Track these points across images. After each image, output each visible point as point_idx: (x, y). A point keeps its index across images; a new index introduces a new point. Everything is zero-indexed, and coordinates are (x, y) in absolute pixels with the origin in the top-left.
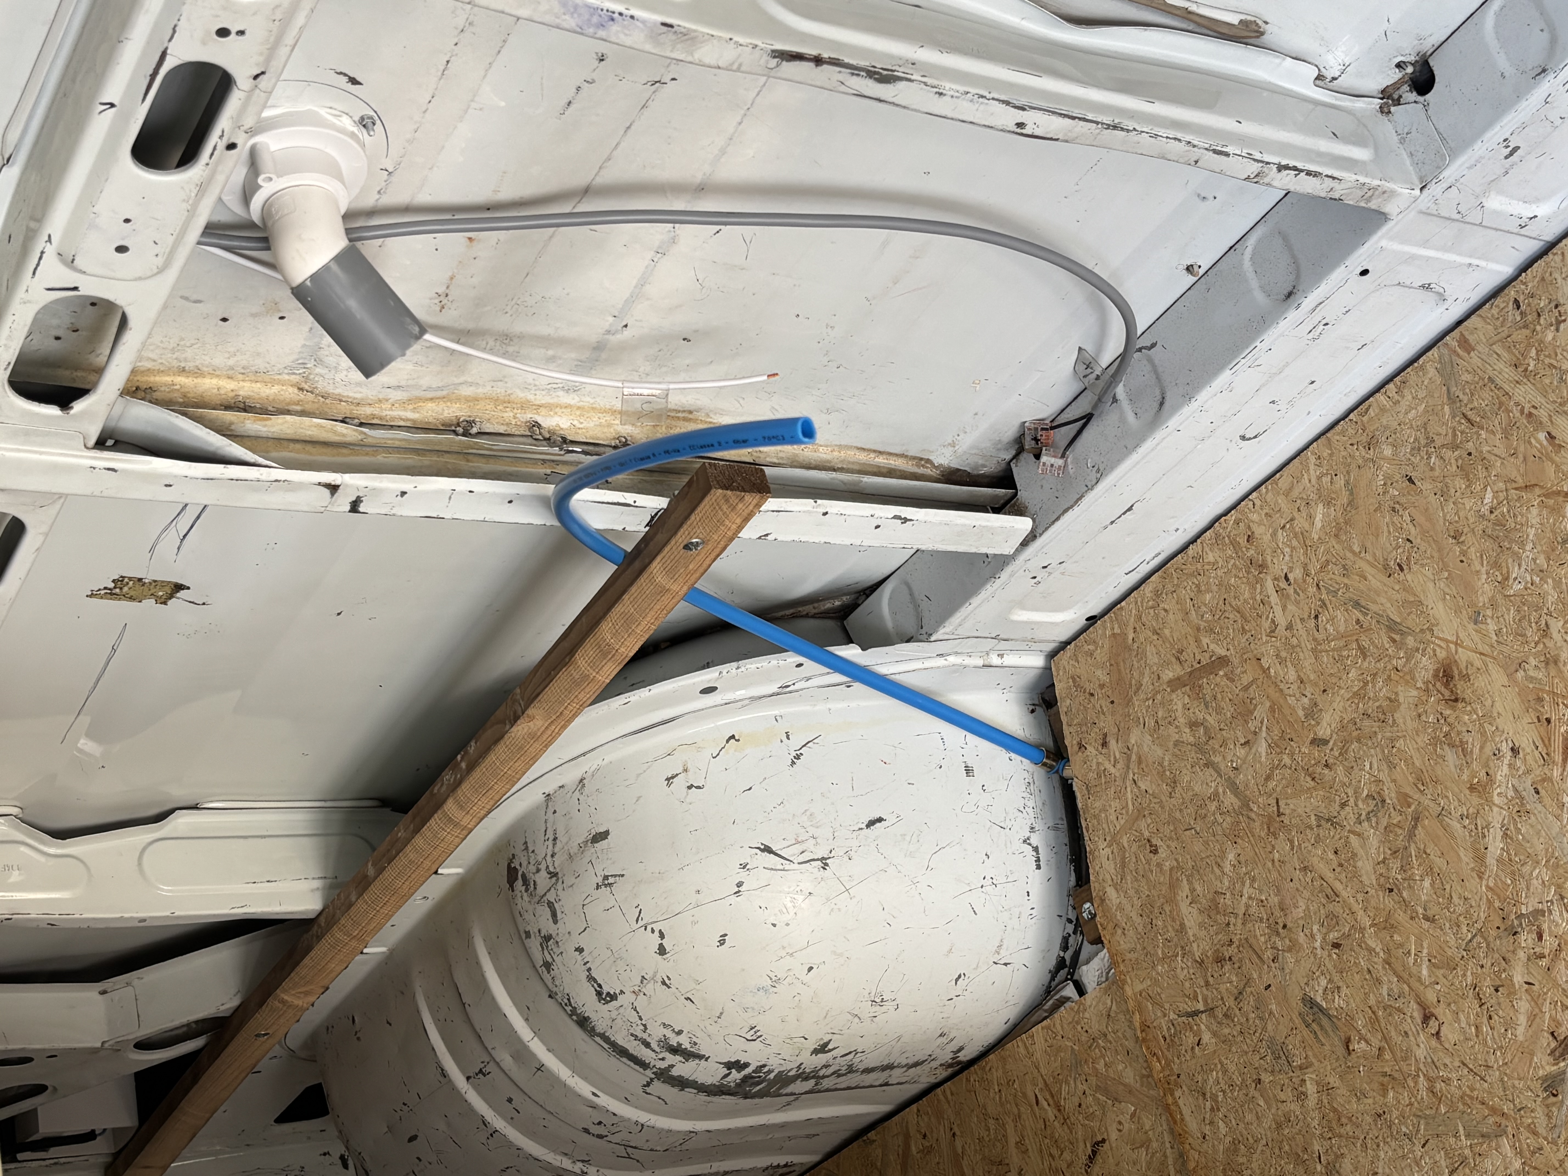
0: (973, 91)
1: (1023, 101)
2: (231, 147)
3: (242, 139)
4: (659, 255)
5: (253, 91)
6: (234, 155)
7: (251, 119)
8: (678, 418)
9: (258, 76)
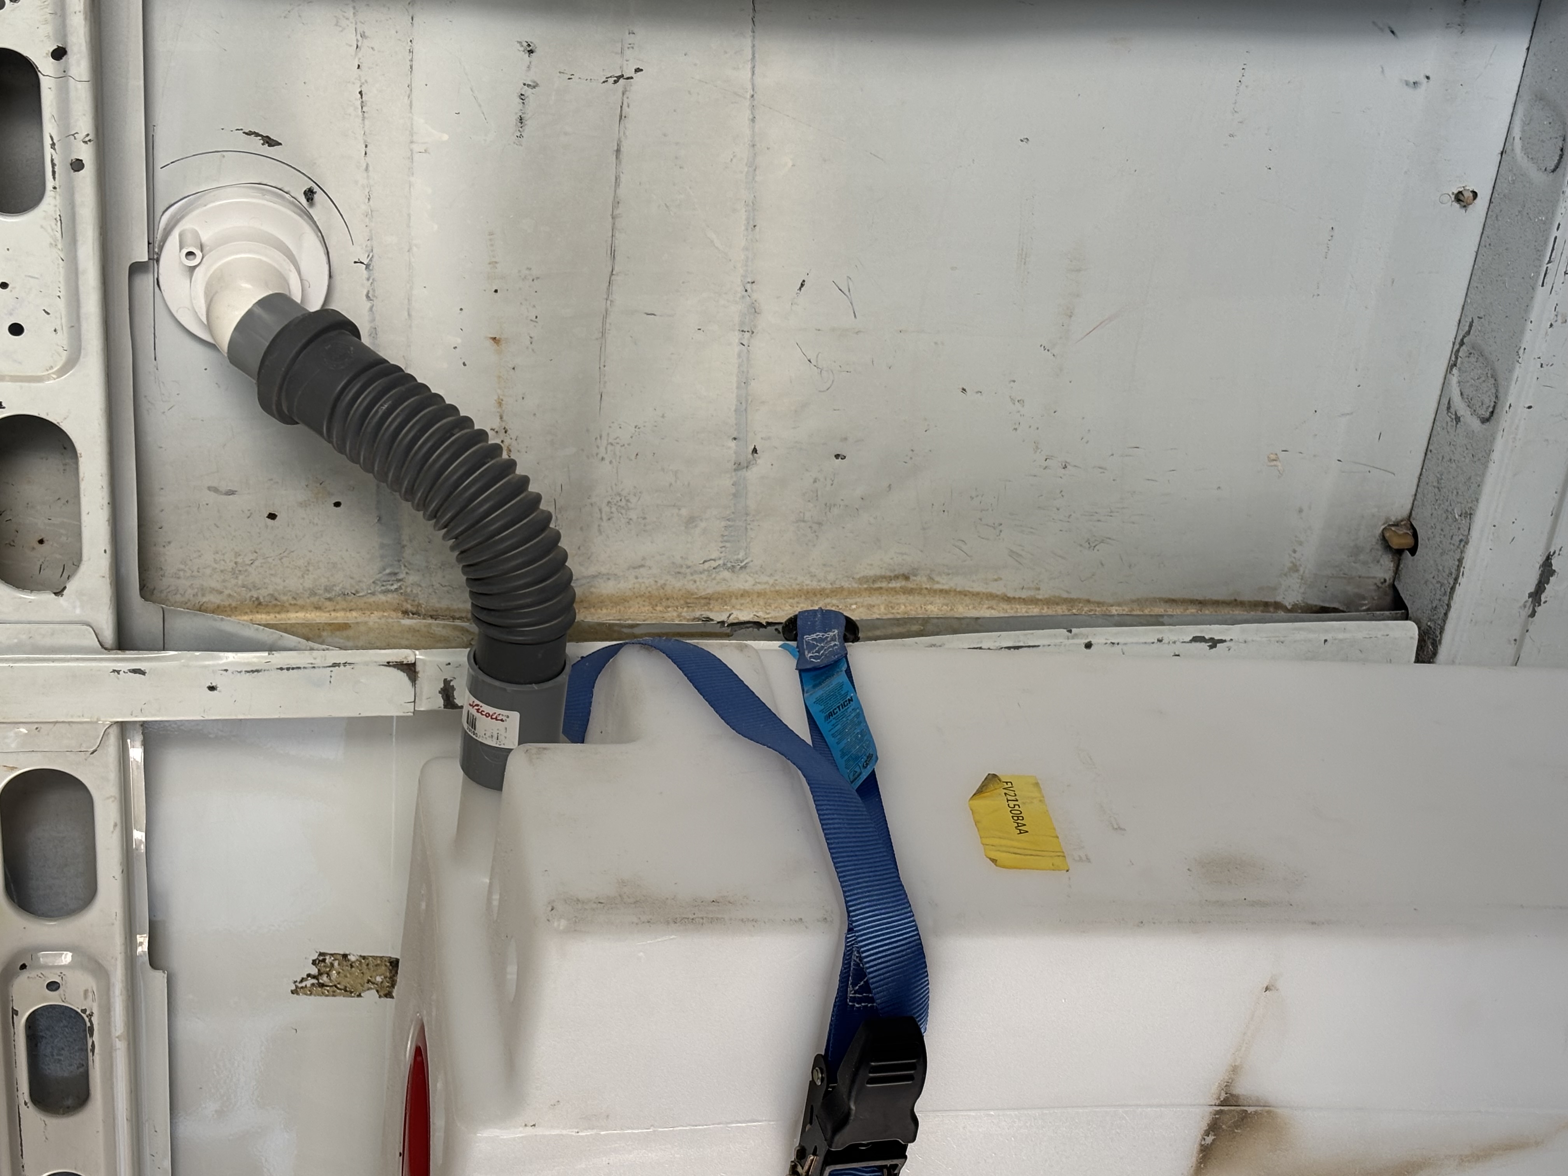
2: (77, 165)
3: (86, 154)
4: (747, 335)
5: (64, 76)
6: (87, 175)
7: (83, 124)
8: (894, 590)
9: (59, 54)
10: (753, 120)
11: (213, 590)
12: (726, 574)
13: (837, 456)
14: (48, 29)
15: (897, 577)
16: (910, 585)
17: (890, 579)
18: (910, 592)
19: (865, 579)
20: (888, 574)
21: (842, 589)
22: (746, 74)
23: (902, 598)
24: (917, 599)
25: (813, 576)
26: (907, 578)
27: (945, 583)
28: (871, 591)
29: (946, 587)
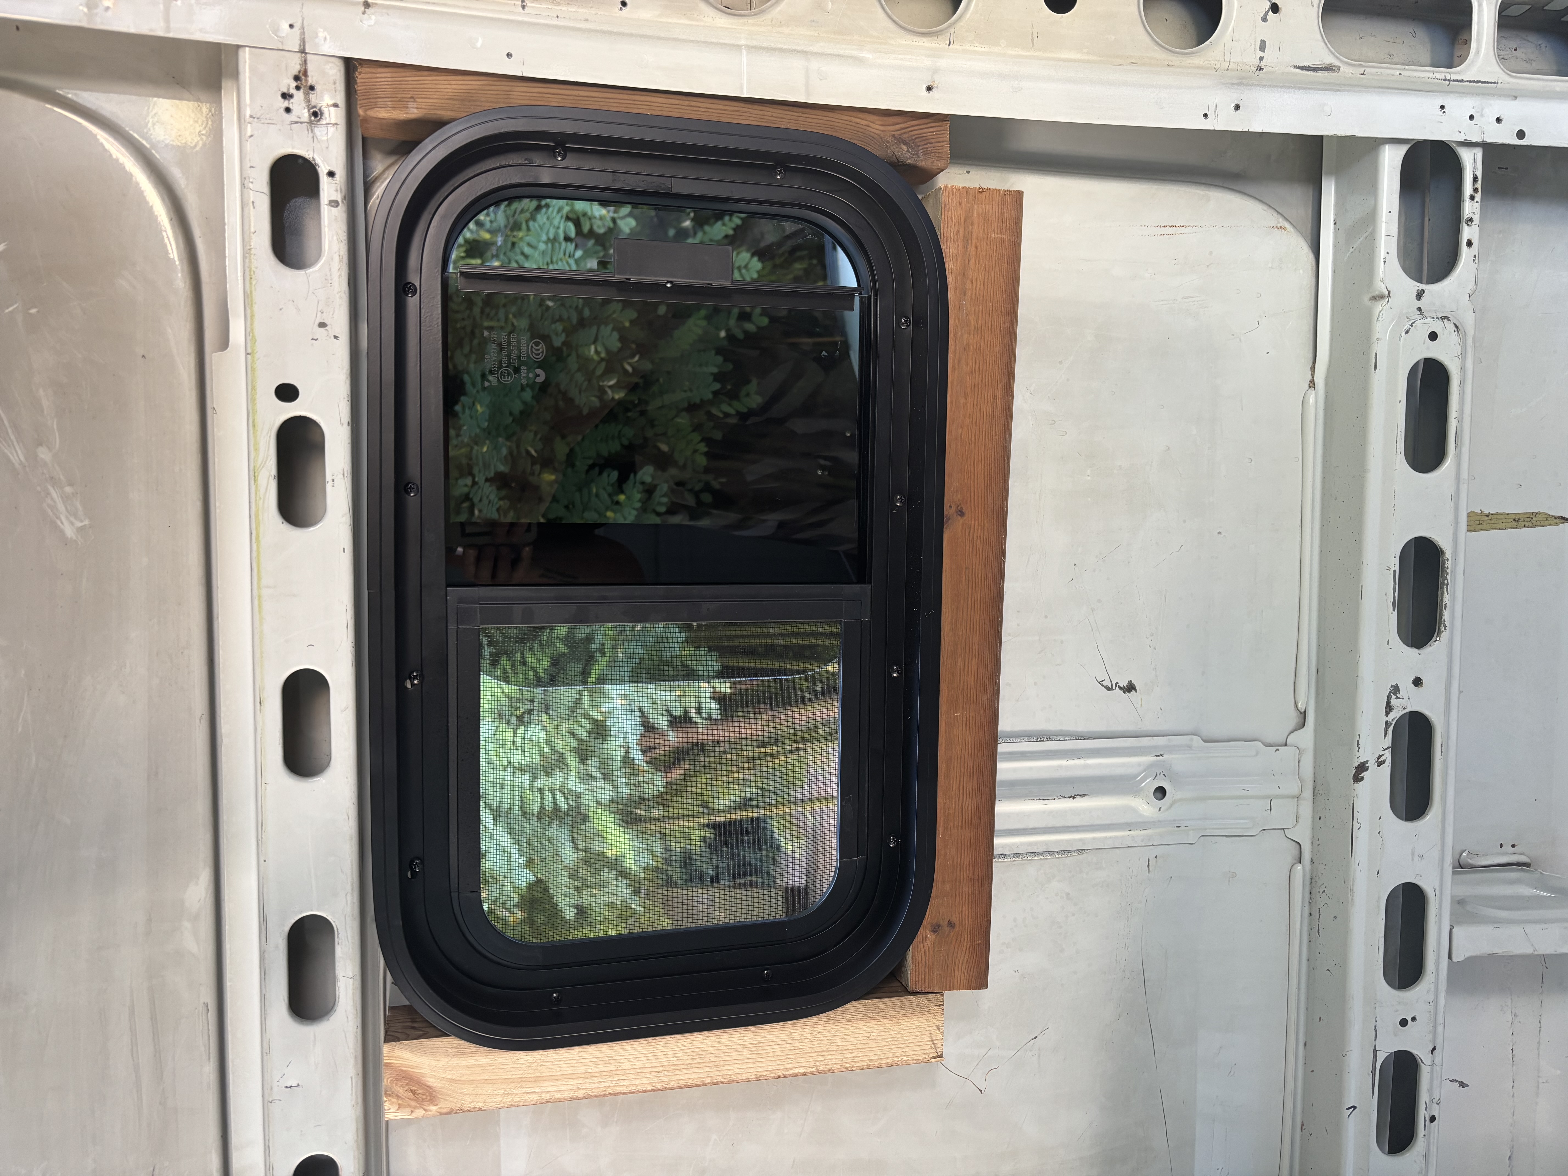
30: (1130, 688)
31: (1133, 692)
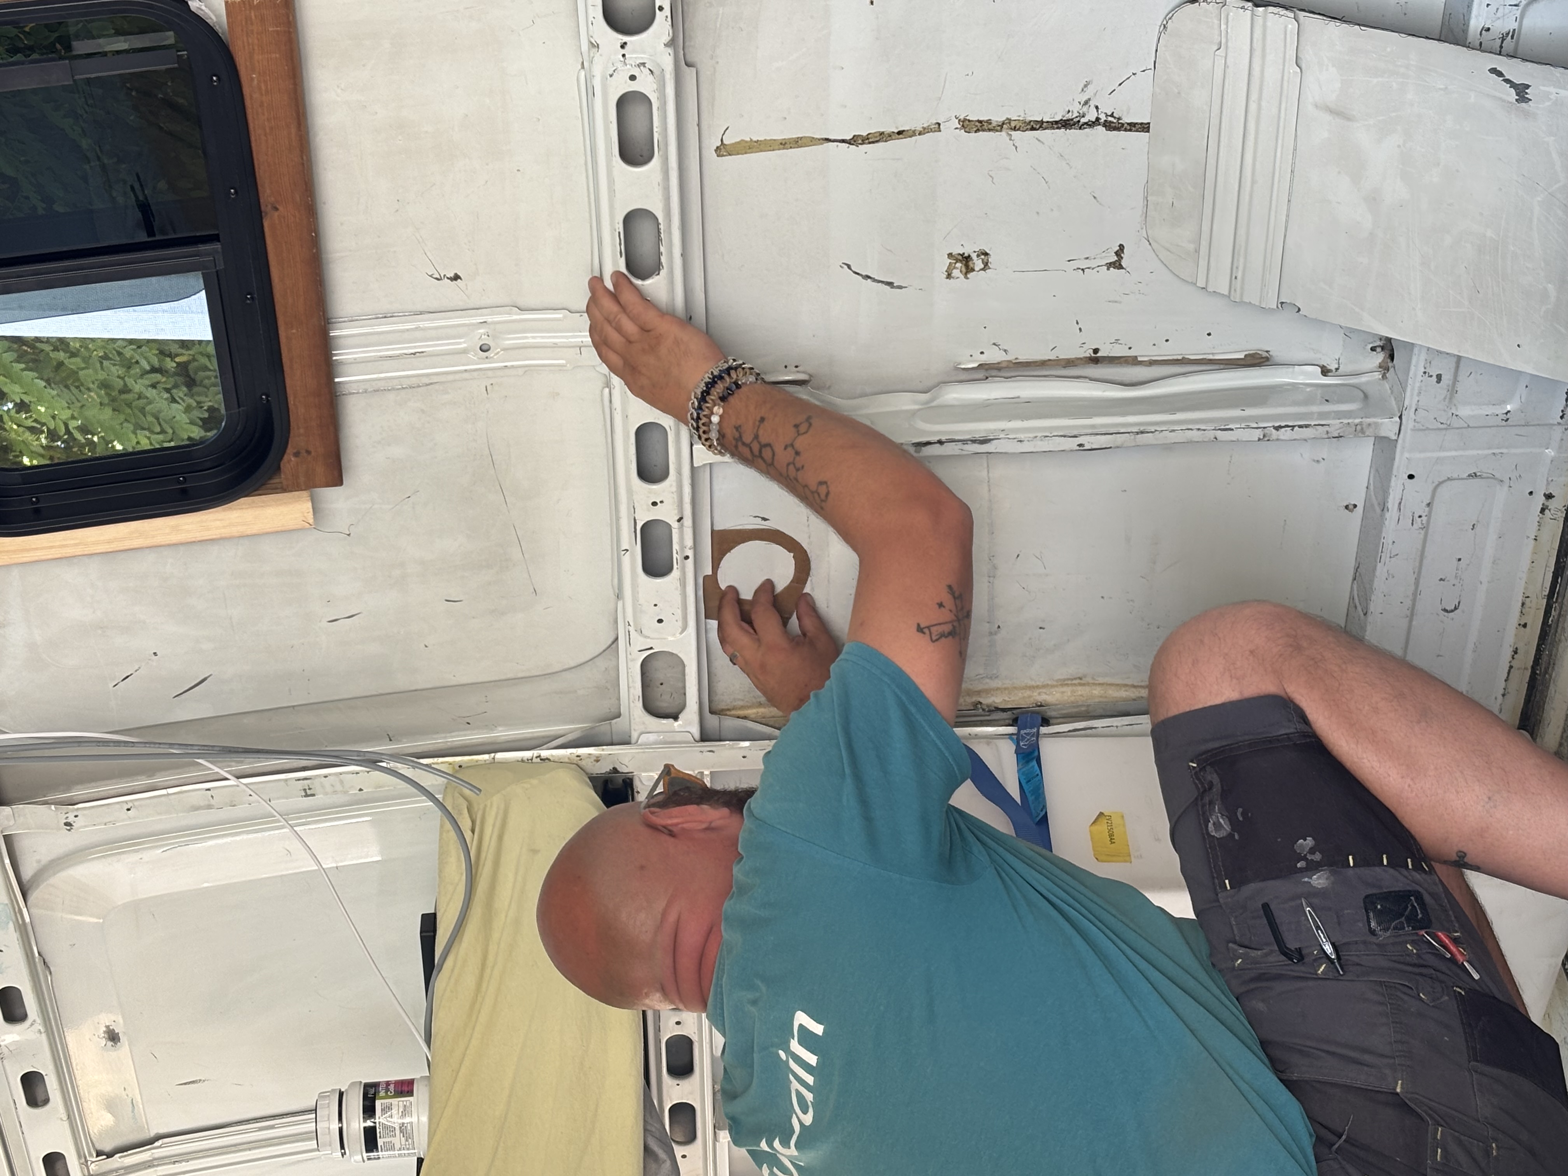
0: (1040, 435)
1: (1075, 433)
2: (687, 558)
3: (690, 553)
4: (992, 578)
5: (681, 528)
6: (690, 561)
7: (689, 542)
8: (1075, 684)
9: (680, 520)
10: (990, 490)
11: (739, 700)
12: (988, 680)
13: (1041, 628)
14: (676, 512)
15: (1075, 679)
16: (1082, 682)
17: (1072, 680)
18: (1084, 685)
19: (1057, 681)
20: (1071, 677)
21: (1048, 685)
22: (985, 473)
23: (1080, 688)
24: (1087, 688)
25: (1032, 679)
26: (1080, 679)
27: (1101, 680)
28: (1062, 685)
29: (1101, 682)
30: (456, 277)
31: (459, 280)
